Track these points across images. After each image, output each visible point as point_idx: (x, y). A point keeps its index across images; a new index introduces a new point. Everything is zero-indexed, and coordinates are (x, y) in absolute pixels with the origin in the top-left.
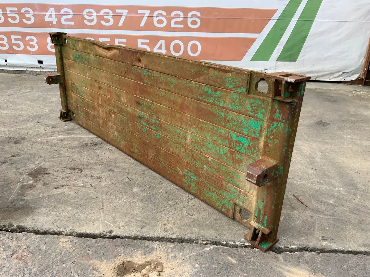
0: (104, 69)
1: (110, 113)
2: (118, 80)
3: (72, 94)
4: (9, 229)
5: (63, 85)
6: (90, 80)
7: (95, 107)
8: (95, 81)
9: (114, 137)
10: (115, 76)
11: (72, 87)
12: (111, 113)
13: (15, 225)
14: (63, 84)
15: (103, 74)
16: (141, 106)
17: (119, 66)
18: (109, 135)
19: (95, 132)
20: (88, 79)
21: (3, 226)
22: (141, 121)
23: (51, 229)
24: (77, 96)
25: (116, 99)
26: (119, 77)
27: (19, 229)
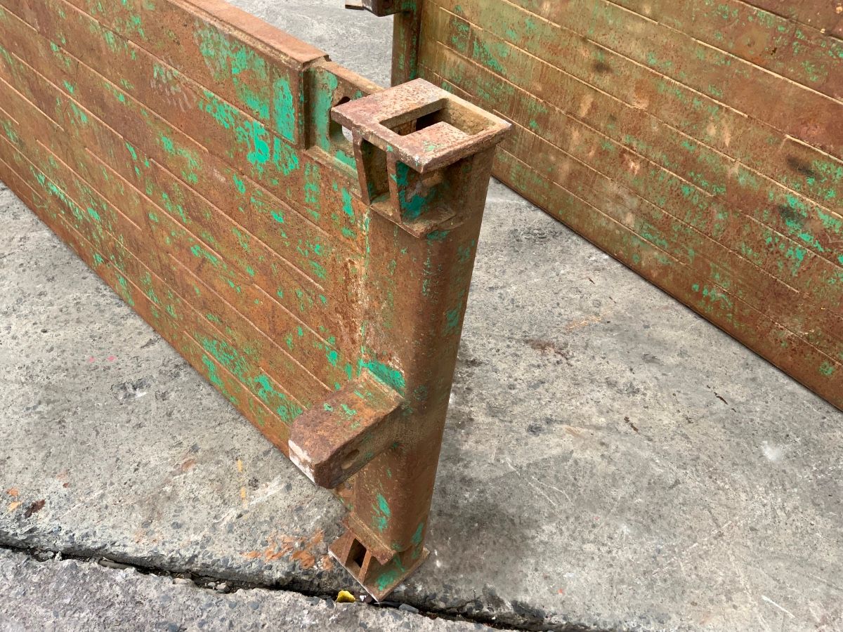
0: (648, 11)
1: (621, 156)
2: (713, 65)
3: (447, 53)
4: (491, 613)
5: (415, 19)
6: (554, 29)
7: (551, 119)
8: (584, 40)
9: (619, 228)
10: (706, 47)
11: (454, 31)
12: (626, 156)
13: (506, 601)
14: (415, 14)
15: (639, 27)
16: (811, 181)
17: (744, 19)
18: (594, 216)
19: (524, 189)
20: (544, 24)
21: (471, 601)
22: (787, 223)
23: (620, 622)
24: (471, 63)
25: (676, 124)
26: (727, 58)
27: (523, 616)
